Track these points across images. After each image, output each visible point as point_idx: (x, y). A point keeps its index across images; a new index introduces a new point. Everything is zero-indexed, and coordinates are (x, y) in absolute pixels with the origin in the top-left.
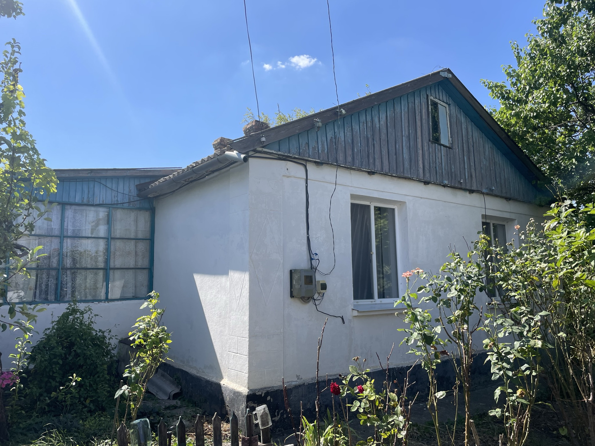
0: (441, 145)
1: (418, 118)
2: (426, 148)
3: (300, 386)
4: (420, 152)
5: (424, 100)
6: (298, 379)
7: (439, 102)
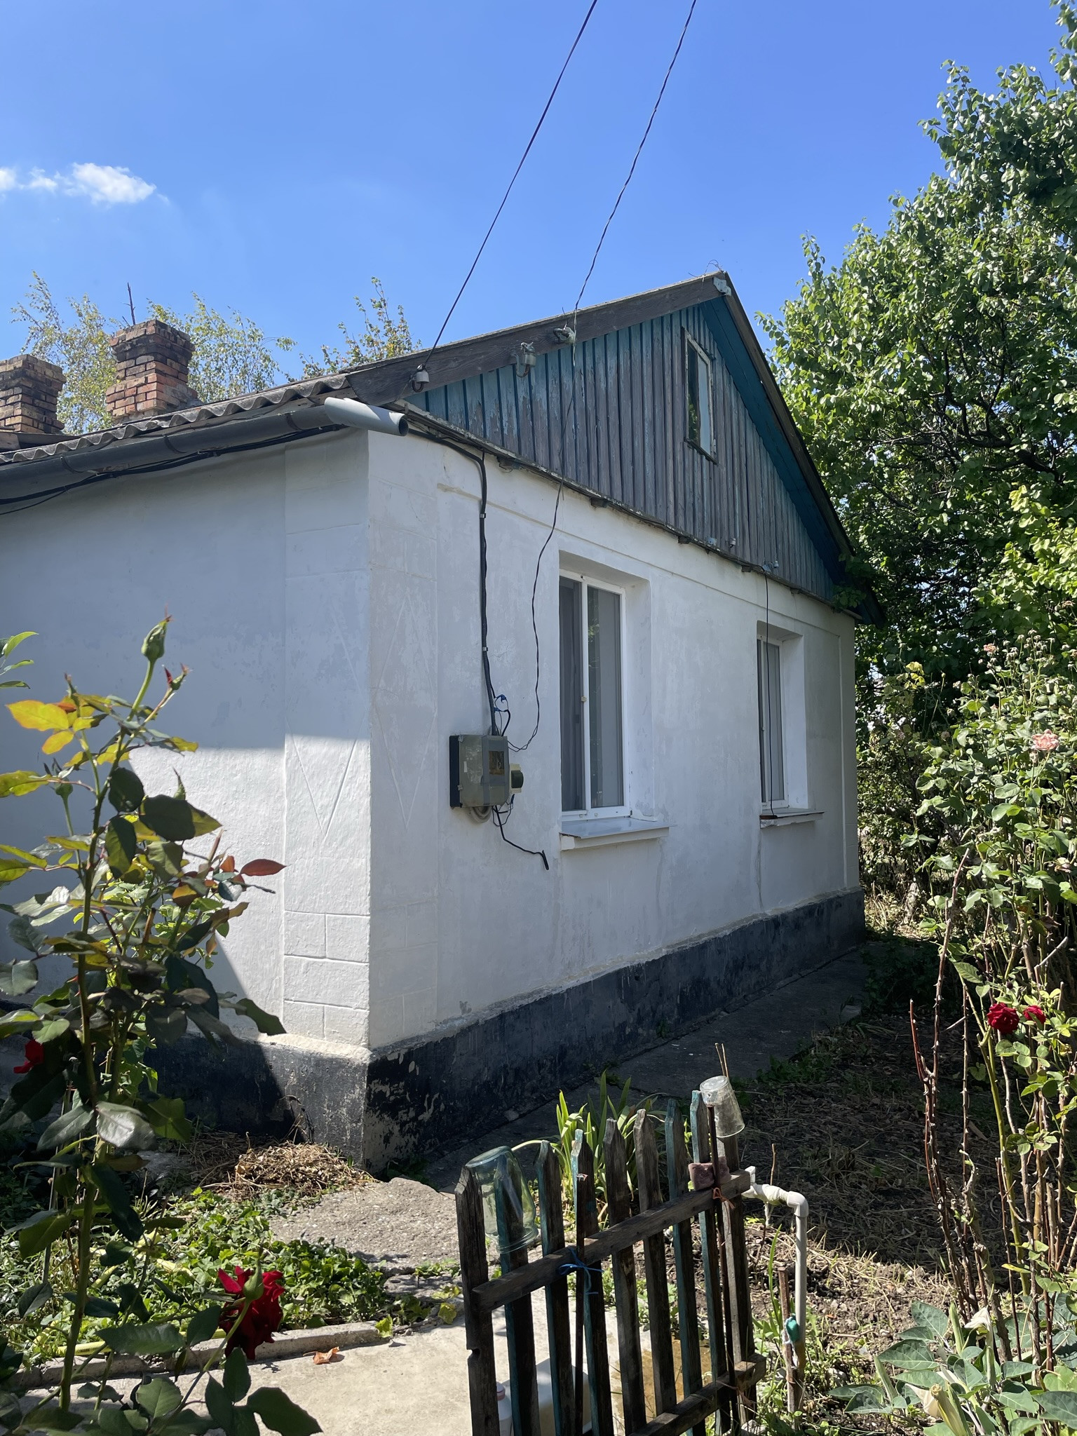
0: (702, 452)
1: (668, 380)
2: (679, 457)
3: (470, 1028)
4: (670, 463)
5: (677, 340)
6: (464, 1011)
7: (699, 350)
